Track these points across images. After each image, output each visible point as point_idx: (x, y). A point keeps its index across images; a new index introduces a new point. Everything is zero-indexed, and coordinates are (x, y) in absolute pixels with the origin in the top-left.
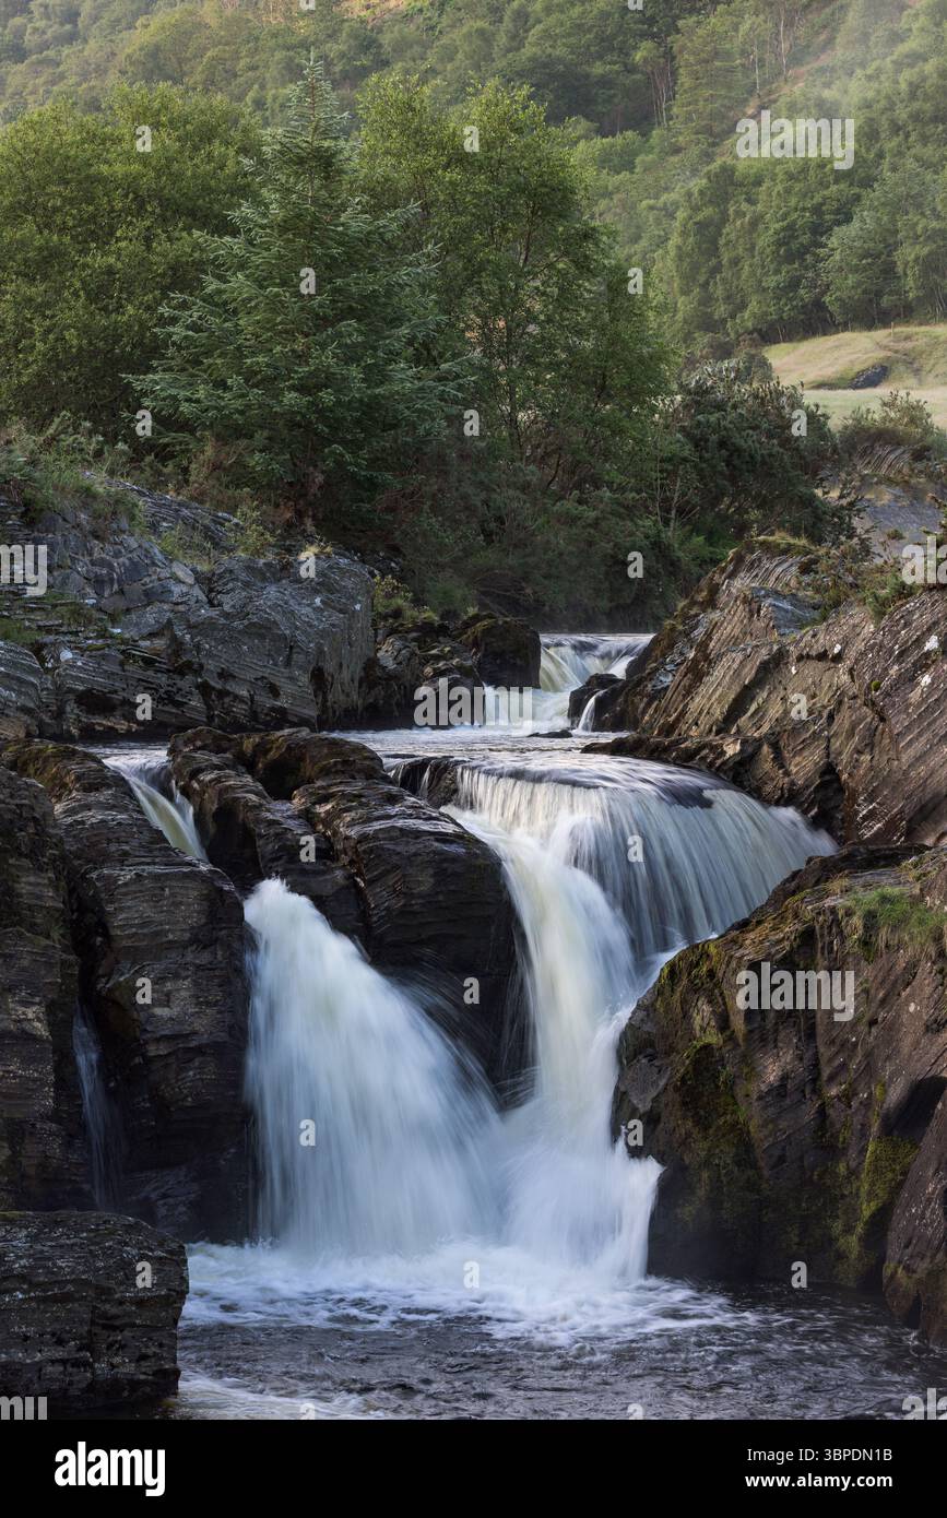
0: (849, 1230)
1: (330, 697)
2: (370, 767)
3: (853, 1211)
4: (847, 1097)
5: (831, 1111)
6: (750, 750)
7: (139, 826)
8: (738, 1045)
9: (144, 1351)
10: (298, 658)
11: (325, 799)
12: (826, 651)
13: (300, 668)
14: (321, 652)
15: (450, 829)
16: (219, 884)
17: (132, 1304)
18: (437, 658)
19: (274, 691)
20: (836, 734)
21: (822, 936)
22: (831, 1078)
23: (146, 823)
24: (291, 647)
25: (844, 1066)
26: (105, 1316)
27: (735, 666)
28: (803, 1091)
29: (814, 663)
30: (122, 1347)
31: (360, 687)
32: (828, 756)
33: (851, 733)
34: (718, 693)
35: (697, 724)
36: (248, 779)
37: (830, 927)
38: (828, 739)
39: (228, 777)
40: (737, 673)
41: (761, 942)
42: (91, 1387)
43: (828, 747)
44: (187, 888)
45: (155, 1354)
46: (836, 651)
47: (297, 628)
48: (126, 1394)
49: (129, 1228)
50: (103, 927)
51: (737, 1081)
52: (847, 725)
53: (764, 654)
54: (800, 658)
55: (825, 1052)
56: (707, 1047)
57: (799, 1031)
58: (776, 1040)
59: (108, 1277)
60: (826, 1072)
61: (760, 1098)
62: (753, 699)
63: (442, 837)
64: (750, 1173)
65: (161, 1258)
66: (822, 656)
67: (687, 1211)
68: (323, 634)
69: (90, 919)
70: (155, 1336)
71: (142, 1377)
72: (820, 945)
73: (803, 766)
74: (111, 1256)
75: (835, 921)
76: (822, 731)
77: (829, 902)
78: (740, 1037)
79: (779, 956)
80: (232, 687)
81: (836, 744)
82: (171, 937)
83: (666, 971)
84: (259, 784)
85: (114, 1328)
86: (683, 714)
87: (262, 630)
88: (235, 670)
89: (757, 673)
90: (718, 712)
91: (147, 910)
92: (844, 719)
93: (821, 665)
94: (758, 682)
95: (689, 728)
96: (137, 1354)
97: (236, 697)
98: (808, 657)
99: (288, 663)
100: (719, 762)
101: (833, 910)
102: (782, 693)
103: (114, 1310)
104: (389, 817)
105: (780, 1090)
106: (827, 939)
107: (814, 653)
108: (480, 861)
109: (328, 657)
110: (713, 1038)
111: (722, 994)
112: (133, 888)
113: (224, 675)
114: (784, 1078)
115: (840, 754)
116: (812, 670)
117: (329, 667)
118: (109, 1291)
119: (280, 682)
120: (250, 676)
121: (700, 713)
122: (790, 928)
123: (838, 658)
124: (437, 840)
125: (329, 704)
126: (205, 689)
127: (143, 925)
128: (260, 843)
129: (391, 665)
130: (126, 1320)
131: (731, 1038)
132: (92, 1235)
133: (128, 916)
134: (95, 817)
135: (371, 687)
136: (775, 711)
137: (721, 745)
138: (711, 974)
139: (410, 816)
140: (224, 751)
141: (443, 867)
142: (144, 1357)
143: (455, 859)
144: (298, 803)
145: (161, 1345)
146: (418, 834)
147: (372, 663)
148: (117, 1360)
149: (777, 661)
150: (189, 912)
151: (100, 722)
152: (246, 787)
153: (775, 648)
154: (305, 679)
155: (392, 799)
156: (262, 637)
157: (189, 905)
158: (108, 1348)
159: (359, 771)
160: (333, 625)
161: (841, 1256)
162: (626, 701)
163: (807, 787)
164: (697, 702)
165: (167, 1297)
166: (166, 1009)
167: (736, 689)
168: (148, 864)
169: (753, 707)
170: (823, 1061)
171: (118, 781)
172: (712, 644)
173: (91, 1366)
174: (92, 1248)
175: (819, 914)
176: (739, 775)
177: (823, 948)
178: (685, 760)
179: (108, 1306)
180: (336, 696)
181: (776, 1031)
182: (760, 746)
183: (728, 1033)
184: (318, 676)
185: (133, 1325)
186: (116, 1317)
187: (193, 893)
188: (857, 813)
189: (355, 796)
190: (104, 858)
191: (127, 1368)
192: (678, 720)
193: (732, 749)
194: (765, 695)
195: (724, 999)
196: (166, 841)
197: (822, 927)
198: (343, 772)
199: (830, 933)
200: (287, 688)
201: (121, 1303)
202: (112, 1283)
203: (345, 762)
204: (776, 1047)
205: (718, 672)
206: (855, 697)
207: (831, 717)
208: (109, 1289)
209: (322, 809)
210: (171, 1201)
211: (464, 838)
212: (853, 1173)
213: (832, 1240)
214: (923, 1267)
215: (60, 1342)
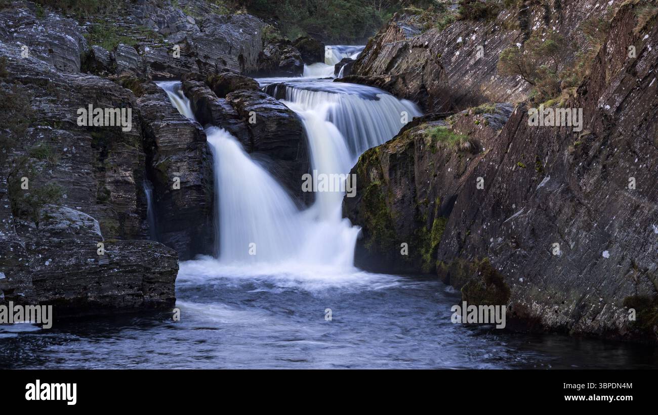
0: (427, 252)
1: (245, 66)
2: (256, 88)
3: (429, 245)
4: (426, 204)
5: (420, 209)
6: (394, 80)
7: (168, 107)
8: (387, 185)
9: (163, 291)
10: (233, 51)
11: (237, 97)
12: (422, 44)
13: (234, 55)
14: (242, 49)
15: (283, 108)
16: (197, 127)
17: (158, 273)
18: (286, 52)
19: (225, 63)
20: (425, 74)
21: (417, 144)
22: (421, 196)
23: (171, 106)
24: (231, 47)
25: (425, 192)
26: (148, 278)
27: (390, 50)
28: (410, 201)
29: (418, 49)
30: (154, 290)
31: (257, 62)
32: (423, 82)
33: (431, 73)
34: (384, 60)
35: (376, 72)
36: (209, 90)
37: (420, 141)
38: (423, 76)
39: (202, 89)
40: (390, 53)
41: (395, 147)
42: (143, 304)
43: (422, 79)
44: (186, 129)
45: (167, 292)
46: (426, 44)
47: (233, 40)
48: (156, 307)
49: (157, 246)
50: (154, 143)
51: (386, 197)
52: (429, 70)
53: (400, 46)
54: (413, 47)
55: (418, 187)
56: (375, 185)
57: (409, 179)
58: (400, 183)
59: (149, 264)
60: (419, 194)
61: (395, 204)
62: (396, 62)
63: (280, 111)
64: (391, 231)
65: (169, 257)
66: (421, 46)
67: (368, 246)
68: (243, 42)
69: (150, 140)
70: (167, 285)
71: (162, 301)
72: (416, 147)
73: (413, 86)
74: (150, 256)
75: (421, 139)
76: (420, 72)
77: (419, 132)
78: (387, 181)
79: (401, 152)
80: (209, 61)
81: (425, 77)
82: (180, 147)
83: (361, 158)
84: (213, 92)
85: (151, 283)
86: (371, 68)
87: (220, 41)
88: (210, 55)
89: (398, 52)
90: (384, 67)
91: (171, 137)
92: (429, 68)
93: (421, 49)
94: (397, 56)
95: (373, 73)
96: (160, 292)
97: (211, 65)
98: (416, 46)
99: (230, 53)
100: (383, 84)
101: (421, 135)
102: (407, 60)
103: (151, 276)
104: (261, 104)
105: (402, 201)
106: (419, 145)
107: (418, 45)
108: (294, 119)
109: (245, 51)
110: (378, 182)
111: (381, 166)
112: (165, 129)
113: (206, 57)
114: (404, 196)
115: (427, 81)
116: (417, 51)
117: (245, 55)
118: (150, 269)
119: (226, 60)
120: (216, 57)
121: (377, 68)
122: (407, 141)
123: (427, 47)
124: (278, 112)
125: (245, 68)
126: (199, 62)
127: (170, 142)
128: (213, 113)
129: (269, 54)
130: (156, 280)
131: (384, 182)
132: (143, 248)
133: (163, 139)
134: (152, 103)
135: (261, 63)
136: (404, 66)
137: (384, 78)
138: (377, 159)
139: (269, 103)
140: (202, 80)
141: (280, 121)
142: (163, 294)
143: (284, 119)
144: (227, 99)
145: (169, 289)
146: (271, 109)
147: (261, 54)
148: (152, 294)
149: (405, 48)
150: (186, 138)
151: (160, 74)
152: (208, 93)
153: (404, 43)
154: (236, 59)
155: (263, 97)
156: (220, 43)
157: (186, 135)
158: (149, 290)
159: (250, 88)
160: (246, 39)
161: (424, 261)
162: (354, 67)
163: (415, 93)
164: (376, 64)
165: (171, 271)
166: (178, 173)
167: (390, 58)
168: (171, 120)
169: (396, 66)
170: (417, 190)
171: (162, 91)
172: (382, 43)
173: (143, 296)
174: (143, 253)
175: (416, 136)
176: (389, 89)
177: (417, 149)
178: (371, 83)
179: (149, 275)
180: (248, 66)
181: (400, 179)
182: (398, 78)
183: (383, 180)
184: (241, 58)
185: (158, 282)
186: (152, 279)
187: (188, 131)
188: (433, 102)
189: (248, 96)
190: (155, 118)
191: (156, 297)
192: (369, 70)
193: (387, 80)
194: (401, 60)
195: (381, 168)
196: (178, 112)
197: (417, 141)
198: (245, 88)
199: (420, 143)
200: (229, 62)
201: (154, 273)
202: (150, 266)
203: (245, 84)
204: (400, 185)
205: (384, 53)
206: (432, 60)
207: (424, 67)
208: (150, 268)
209: (236, 101)
210: (180, 243)
211: (288, 111)
212: (429, 231)
213: (421, 256)
214: (450, 262)
215: (131, 288)
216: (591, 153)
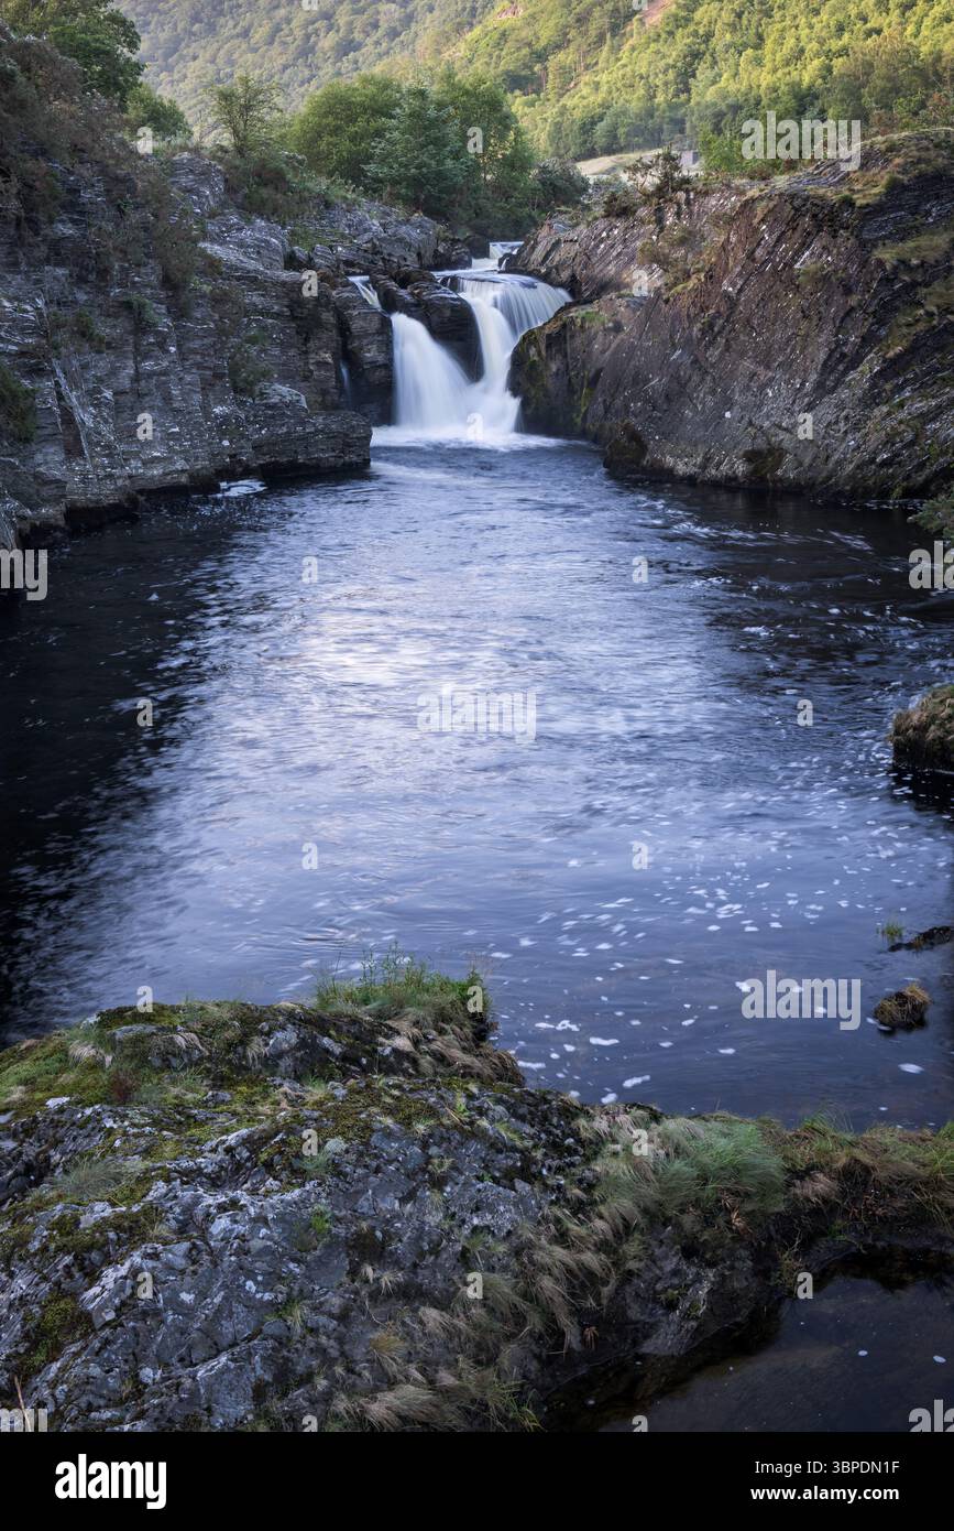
1: (423, 261)
2: (432, 280)
3: (579, 411)
4: (577, 375)
5: (572, 380)
6: (549, 271)
7: (359, 298)
8: (544, 360)
9: (360, 453)
10: (413, 249)
11: (417, 288)
12: (573, 239)
13: (413, 252)
14: (420, 247)
15: (456, 297)
16: (384, 314)
17: (355, 438)
18: (457, 249)
19: (405, 259)
20: (575, 265)
21: (569, 325)
22: (572, 370)
23: (361, 297)
24: (410, 245)
25: (576, 365)
26: (347, 442)
27: (545, 245)
28: (564, 374)
30: (353, 452)
31: (433, 258)
32: (573, 271)
33: (580, 264)
34: (540, 254)
35: (533, 264)
36: (393, 283)
37: (571, 323)
38: (573, 266)
39: (387, 282)
40: (546, 247)
41: (550, 328)
42: (344, 464)
43: (573, 269)
44: (374, 316)
45: (363, 455)
46: (576, 239)
47: (412, 239)
48: (355, 466)
49: (354, 416)
50: (349, 329)
51: (544, 371)
53: (554, 241)
54: (565, 242)
55: (570, 361)
57: (562, 355)
58: (555, 358)
59: (348, 430)
60: (571, 367)
61: (551, 376)
62: (551, 255)
63: (454, 300)
64: (548, 399)
66: (572, 241)
68: (420, 241)
69: (345, 326)
70: (363, 449)
71: (360, 461)
73: (565, 275)
74: (348, 424)
75: (573, 320)
76: (571, 264)
77: (571, 315)
78: (544, 357)
79: (556, 332)
80: (392, 258)
81: (575, 268)
82: (370, 332)
83: (522, 338)
84: (397, 284)
85: (350, 446)
86: (529, 261)
87: (401, 240)
88: (393, 253)
89: (552, 247)
90: (540, 260)
91: (362, 323)
92: (577, 260)
93: (571, 243)
94: (552, 250)
95: (531, 265)
96: (357, 454)
97: (394, 262)
98: (567, 241)
99: (409, 251)
100: (539, 275)
101: (572, 317)
102: (560, 253)
103: (350, 441)
104: (437, 293)
105: (557, 374)
106: (571, 326)
107: (569, 240)
108: (466, 307)
109: (422, 248)
110: (536, 358)
111: (539, 344)
112: (358, 317)
113: (389, 255)
114: (558, 370)
115: (577, 271)
116: (569, 244)
117: (423, 252)
118: (348, 435)
119: (407, 256)
120: (398, 255)
121: (534, 260)
122: (559, 323)
123: (576, 241)
124: (452, 300)
125: (423, 263)
126: (383, 259)
127: (361, 328)
128: (396, 301)
129: (442, 251)
130: (354, 444)
131: (542, 358)
132: (342, 418)
133: (356, 326)
134: (346, 295)
135: (436, 258)
136: (557, 258)
137: (540, 269)
138: (535, 338)
139: (444, 293)
140: (387, 275)
141: (453, 308)
142: (360, 456)
143: (457, 306)
144: (409, 290)
145: (365, 452)
146: (446, 298)
147: (436, 251)
148: (351, 456)
149: (558, 243)
150: (375, 324)
151: (351, 270)
152: (393, 285)
153: (557, 239)
154: (415, 255)
155: (438, 288)
156: (401, 242)
157: (375, 321)
158: (349, 452)
159: (428, 280)
160: (423, 238)
162: (515, 260)
163: (567, 282)
164: (533, 257)
166: (369, 354)
167: (545, 252)
168: (362, 309)
169: (551, 258)
170: (570, 364)
171: (353, 284)
172: (539, 239)
173: (344, 458)
174: (343, 421)
175: (568, 319)
176: (545, 278)
177: (569, 329)
178: (529, 274)
179: (348, 440)
180: (425, 261)
181: (555, 355)
182: (552, 269)
183: (541, 356)
184: (419, 255)
185: (356, 445)
186: (350, 443)
187: (376, 318)
188: (582, 289)
189: (427, 287)
190: (349, 308)
191: (355, 459)
193: (543, 271)
194: (554, 253)
195: (539, 346)
197: (569, 323)
198: (423, 280)
200: (409, 258)
201: (352, 438)
202: (349, 433)
203: (424, 277)
204: (555, 360)
205: (540, 247)
206: (581, 253)
207: (574, 259)
209: (416, 291)
211: (459, 299)
212: (579, 398)
214: (597, 424)
215: (334, 451)
216: (716, 329)
